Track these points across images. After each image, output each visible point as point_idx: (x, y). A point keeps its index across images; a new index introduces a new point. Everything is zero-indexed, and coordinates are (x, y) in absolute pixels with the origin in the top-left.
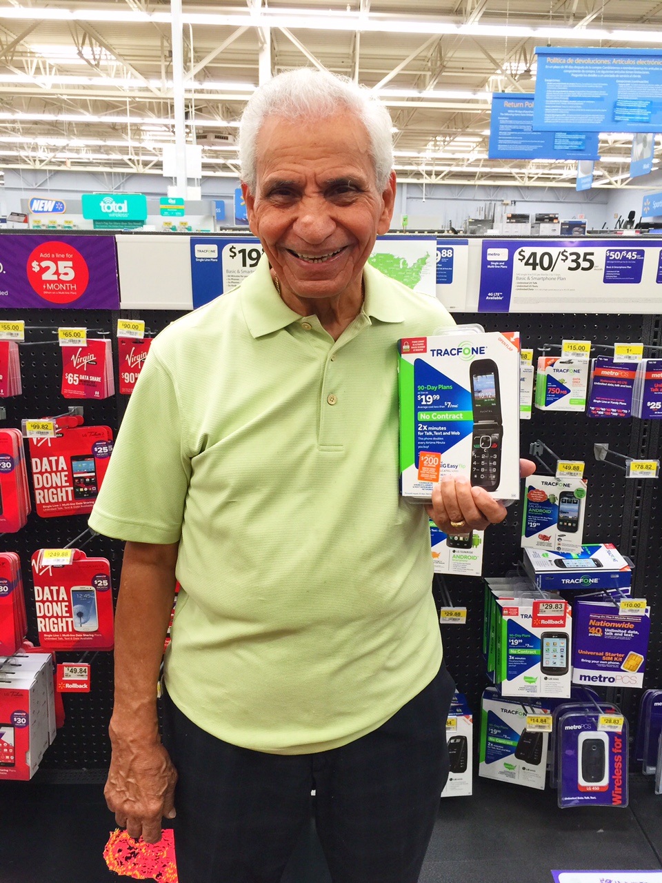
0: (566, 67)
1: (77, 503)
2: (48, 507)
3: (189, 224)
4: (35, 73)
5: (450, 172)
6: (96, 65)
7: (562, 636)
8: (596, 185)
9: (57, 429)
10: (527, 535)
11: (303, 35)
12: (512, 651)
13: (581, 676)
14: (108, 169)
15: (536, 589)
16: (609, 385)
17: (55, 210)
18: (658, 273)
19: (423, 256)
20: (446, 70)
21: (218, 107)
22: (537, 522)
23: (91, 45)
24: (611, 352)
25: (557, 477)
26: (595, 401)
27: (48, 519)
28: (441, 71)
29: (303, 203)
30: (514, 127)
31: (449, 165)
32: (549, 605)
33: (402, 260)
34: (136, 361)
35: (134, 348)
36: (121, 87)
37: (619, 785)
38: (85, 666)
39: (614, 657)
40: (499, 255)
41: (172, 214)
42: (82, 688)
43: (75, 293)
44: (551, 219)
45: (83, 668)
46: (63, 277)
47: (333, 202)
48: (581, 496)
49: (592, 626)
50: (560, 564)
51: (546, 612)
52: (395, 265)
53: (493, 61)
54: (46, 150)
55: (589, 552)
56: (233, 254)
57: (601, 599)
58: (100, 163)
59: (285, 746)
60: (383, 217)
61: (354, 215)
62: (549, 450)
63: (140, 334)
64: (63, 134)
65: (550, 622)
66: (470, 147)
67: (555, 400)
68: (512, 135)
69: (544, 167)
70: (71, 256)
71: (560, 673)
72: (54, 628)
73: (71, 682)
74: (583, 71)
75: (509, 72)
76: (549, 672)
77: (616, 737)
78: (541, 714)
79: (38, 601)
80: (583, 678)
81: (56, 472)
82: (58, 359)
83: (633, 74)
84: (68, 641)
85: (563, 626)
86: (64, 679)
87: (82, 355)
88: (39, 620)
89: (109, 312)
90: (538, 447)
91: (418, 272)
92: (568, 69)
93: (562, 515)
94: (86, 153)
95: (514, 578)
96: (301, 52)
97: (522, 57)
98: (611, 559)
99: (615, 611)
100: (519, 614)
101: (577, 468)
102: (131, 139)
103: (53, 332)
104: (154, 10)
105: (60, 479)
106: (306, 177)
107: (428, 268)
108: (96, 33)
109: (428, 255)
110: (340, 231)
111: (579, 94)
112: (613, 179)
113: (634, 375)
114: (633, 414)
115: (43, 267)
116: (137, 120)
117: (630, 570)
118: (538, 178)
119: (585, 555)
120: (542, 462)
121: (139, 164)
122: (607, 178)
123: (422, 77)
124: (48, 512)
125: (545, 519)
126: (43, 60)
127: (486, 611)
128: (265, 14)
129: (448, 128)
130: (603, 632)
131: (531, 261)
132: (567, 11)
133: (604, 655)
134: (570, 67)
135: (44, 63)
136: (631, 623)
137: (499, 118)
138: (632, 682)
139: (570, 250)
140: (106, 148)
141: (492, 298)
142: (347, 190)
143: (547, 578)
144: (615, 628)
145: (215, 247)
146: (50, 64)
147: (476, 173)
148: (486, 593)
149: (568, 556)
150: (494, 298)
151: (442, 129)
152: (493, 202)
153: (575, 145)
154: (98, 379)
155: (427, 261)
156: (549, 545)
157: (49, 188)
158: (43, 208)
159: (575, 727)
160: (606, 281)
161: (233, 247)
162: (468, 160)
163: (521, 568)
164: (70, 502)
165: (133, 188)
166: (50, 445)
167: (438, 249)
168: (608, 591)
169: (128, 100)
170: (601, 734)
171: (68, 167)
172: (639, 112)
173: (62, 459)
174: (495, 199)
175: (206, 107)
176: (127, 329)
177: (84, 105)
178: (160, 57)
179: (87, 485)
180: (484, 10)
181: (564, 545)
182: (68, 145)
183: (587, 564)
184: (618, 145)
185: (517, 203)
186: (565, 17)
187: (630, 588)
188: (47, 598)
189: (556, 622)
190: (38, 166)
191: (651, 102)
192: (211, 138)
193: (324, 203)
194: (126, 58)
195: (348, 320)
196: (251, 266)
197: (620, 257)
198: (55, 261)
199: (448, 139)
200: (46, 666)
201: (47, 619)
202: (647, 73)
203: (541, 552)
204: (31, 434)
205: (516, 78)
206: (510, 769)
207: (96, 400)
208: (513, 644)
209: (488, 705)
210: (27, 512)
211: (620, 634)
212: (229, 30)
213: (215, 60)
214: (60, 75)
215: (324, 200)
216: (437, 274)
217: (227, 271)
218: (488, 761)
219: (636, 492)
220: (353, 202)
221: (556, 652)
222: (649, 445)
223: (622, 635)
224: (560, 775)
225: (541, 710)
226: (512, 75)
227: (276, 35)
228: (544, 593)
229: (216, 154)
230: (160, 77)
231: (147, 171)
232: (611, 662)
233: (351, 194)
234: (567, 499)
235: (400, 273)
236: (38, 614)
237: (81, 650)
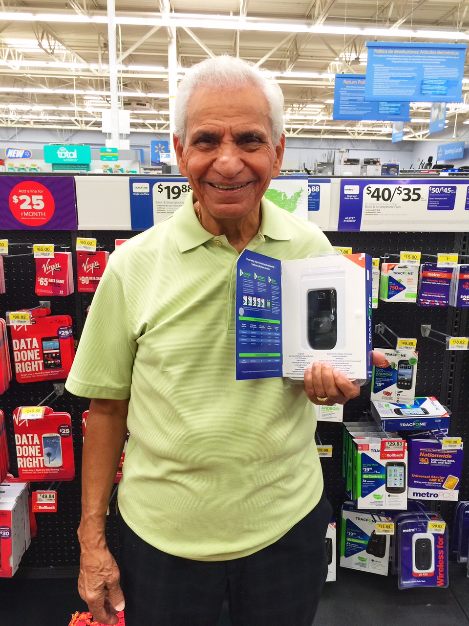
0: (388, 56)
1: (46, 372)
2: (25, 375)
3: (121, 167)
4: (7, 59)
5: (303, 129)
6: (51, 53)
7: (401, 464)
8: (405, 138)
9: (32, 318)
10: (375, 392)
11: (199, 32)
12: (365, 476)
13: (414, 493)
14: (60, 127)
15: (382, 431)
16: (433, 283)
17: (24, 156)
18: (466, 202)
19: (298, 191)
20: (300, 57)
21: (139, 83)
22: (382, 382)
23: (48, 39)
24: (436, 260)
25: (397, 350)
26: (423, 295)
27: (24, 384)
28: (297, 58)
29: (221, 149)
30: (351, 98)
31: (302, 124)
32: (392, 443)
33: (283, 194)
34: (90, 268)
35: (88, 259)
36: (70, 69)
37: (442, 571)
38: (53, 493)
39: (437, 479)
40: (352, 190)
41: (109, 159)
42: (51, 509)
43: (45, 219)
44: (375, 162)
45: (52, 495)
46: (35, 207)
47: (243, 149)
48: (414, 363)
49: (421, 457)
50: (399, 413)
51: (390, 448)
52: (278, 197)
53: (333, 51)
54: (15, 113)
55: (418, 403)
56: (160, 190)
57: (428, 437)
58: (54, 123)
59: (206, 555)
60: (275, 165)
61: (258, 159)
62: (389, 330)
63: (93, 249)
64: (28, 102)
65: (393, 455)
66: (316, 111)
67: (395, 294)
68: (349, 104)
69: (368, 126)
70: (42, 192)
71: (400, 491)
72: (30, 465)
73: (42, 505)
74: (400, 59)
75: (344, 59)
76: (392, 491)
77: (439, 537)
78: (386, 522)
79: (18, 445)
80: (415, 494)
81: (30, 350)
82: (33, 267)
83: (434, 61)
84: (40, 474)
85: (403, 458)
86: (38, 502)
87: (50, 264)
88: (18, 459)
89: (70, 232)
90: (381, 328)
91: (295, 202)
92: (389, 57)
93: (400, 377)
94: (44, 115)
95: (365, 423)
96: (198, 44)
97: (354, 49)
98: (435, 408)
99: (439, 446)
100: (370, 449)
101: (411, 344)
102: (77, 105)
103: (28, 247)
104: (93, 14)
105: (33, 355)
106: (224, 129)
107: (302, 199)
108: (51, 30)
109: (302, 190)
110: (247, 170)
111: (398, 75)
112: (417, 134)
113: (451, 276)
114: (450, 304)
115: (21, 199)
116: (81, 92)
117: (449, 416)
118: (365, 133)
119: (416, 405)
120: (384, 338)
121: (82, 123)
122: (412, 134)
123: (283, 62)
124: (25, 379)
125: (388, 380)
126: (13, 49)
127: (344, 445)
128: (172, 18)
129: (302, 98)
130: (430, 461)
131: (376, 194)
132: (385, 16)
133: (430, 478)
134: (390, 56)
135: (14, 52)
136: (450, 454)
137: (340, 91)
138: (450, 496)
139: (403, 186)
140: (58, 112)
141: (348, 221)
142: (252, 141)
143: (389, 423)
144: (438, 458)
145: (147, 185)
146: (18, 52)
147: (321, 130)
148: (345, 434)
149: (403, 406)
150: (349, 221)
151: (297, 99)
152: (333, 151)
153: (393, 110)
154: (62, 282)
155: (301, 194)
156: (391, 399)
157: (17, 140)
158: (15, 155)
159: (410, 530)
160: (429, 208)
161: (160, 185)
162: (316, 120)
163: (369, 415)
164: (41, 371)
165: (77, 140)
166: (26, 330)
167: (310, 186)
168: (432, 431)
169: (74, 78)
170: (429, 535)
171: (31, 126)
172: (439, 88)
173: (35, 340)
174: (335, 148)
175: (130, 83)
176: (83, 245)
177: (42, 81)
178: (97, 47)
179: (54, 358)
180: (327, 15)
181: (402, 398)
182: (31, 110)
183: (417, 412)
184: (420, 111)
185: (350, 151)
186: (383, 21)
187: (447, 429)
188: (25, 443)
189: (398, 456)
190: (10, 125)
191: (448, 81)
192: (134, 105)
193: (236, 149)
194: (73, 48)
195: (249, 238)
196: (174, 198)
197: (439, 191)
198: (30, 195)
199: (301, 106)
200: (24, 492)
201: (24, 458)
202: (445, 60)
203: (384, 404)
204: (13, 322)
205: (349, 64)
206: (362, 561)
207: (61, 297)
208: (365, 471)
209: (346, 515)
210: (9, 379)
211: (441, 462)
212: (147, 29)
213: (137, 50)
214: (25, 60)
215: (236, 147)
216: (308, 204)
217: (156, 202)
218: (347, 556)
219: (451, 360)
220: (257, 149)
221: (396, 477)
222: (460, 325)
223: (443, 463)
224: (400, 566)
225: (385, 518)
226: (346, 61)
227: (180, 32)
228: (387, 434)
229: (138, 116)
230: (97, 62)
231: (88, 128)
232: (435, 483)
233: (255, 144)
234: (403, 365)
235: (282, 203)
236: (18, 455)
237: (50, 481)
